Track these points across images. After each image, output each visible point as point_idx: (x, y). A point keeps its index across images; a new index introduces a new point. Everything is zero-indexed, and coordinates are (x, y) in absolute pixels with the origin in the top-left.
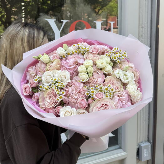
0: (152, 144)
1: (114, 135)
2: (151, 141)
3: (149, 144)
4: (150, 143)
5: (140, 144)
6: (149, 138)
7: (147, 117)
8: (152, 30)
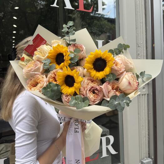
0: (153, 159)
1: (117, 153)
2: (153, 157)
3: (150, 160)
4: (152, 159)
5: (142, 160)
6: (150, 154)
7: (147, 133)
8: (148, 49)
